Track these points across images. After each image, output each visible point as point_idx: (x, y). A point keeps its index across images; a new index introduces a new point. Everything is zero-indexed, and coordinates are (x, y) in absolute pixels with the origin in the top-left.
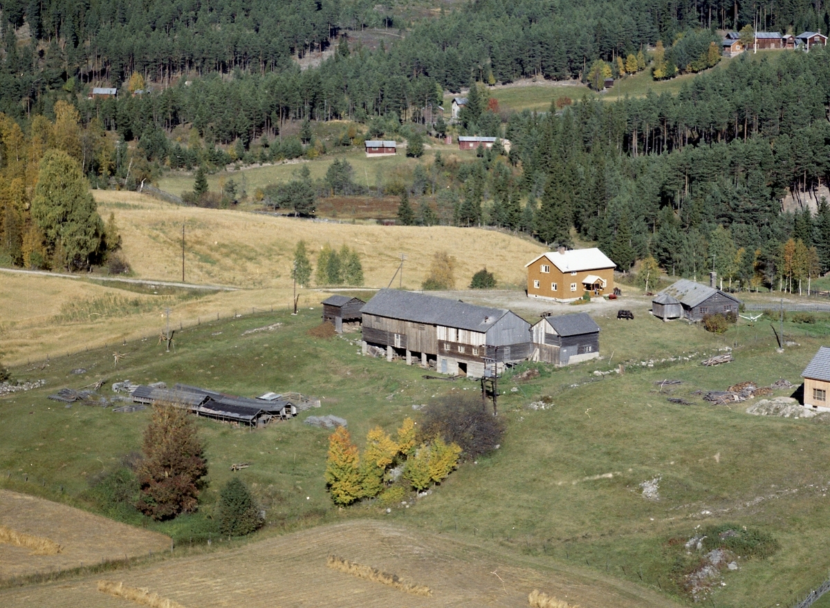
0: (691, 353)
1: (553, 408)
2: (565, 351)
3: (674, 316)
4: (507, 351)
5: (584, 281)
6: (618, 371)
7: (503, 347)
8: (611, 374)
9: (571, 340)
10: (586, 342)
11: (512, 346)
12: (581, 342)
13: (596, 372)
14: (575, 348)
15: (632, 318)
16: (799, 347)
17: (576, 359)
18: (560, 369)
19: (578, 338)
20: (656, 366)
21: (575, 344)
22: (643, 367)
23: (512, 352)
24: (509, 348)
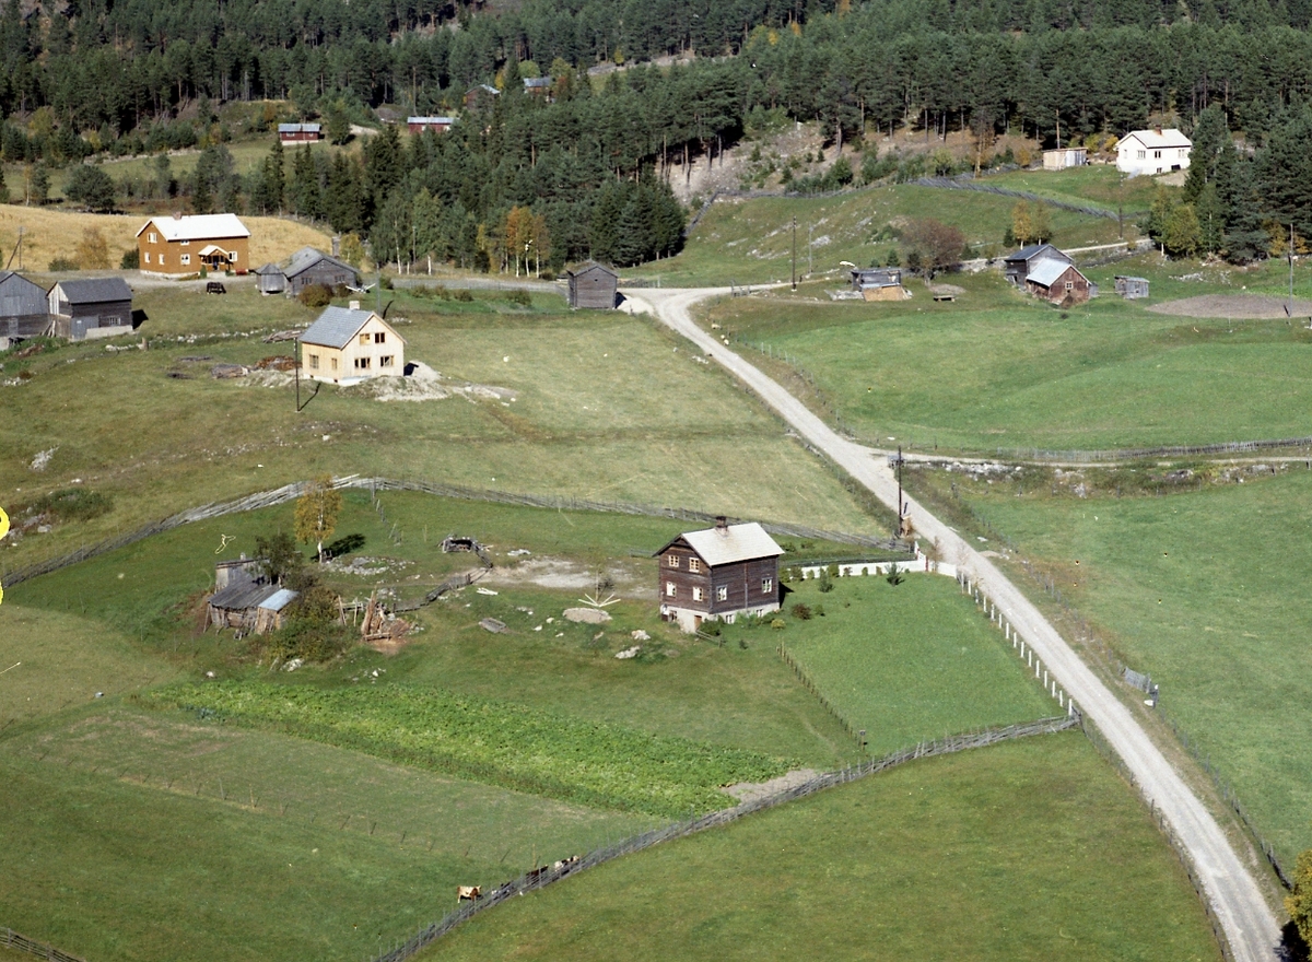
0: (256, 328)
1: (26, 385)
2: (79, 322)
3: (275, 289)
4: (13, 323)
5: (201, 253)
6: (140, 346)
7: (10, 317)
8: (130, 350)
9: (90, 308)
10: (114, 312)
11: (21, 318)
12: (106, 312)
13: (108, 347)
14: (96, 319)
15: (224, 292)
16: (408, 324)
17: (95, 333)
18: (72, 344)
19: (99, 307)
20: (198, 343)
21: (94, 315)
22: (180, 342)
23: (20, 325)
24: (16, 320)
